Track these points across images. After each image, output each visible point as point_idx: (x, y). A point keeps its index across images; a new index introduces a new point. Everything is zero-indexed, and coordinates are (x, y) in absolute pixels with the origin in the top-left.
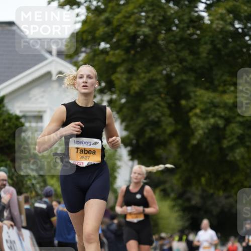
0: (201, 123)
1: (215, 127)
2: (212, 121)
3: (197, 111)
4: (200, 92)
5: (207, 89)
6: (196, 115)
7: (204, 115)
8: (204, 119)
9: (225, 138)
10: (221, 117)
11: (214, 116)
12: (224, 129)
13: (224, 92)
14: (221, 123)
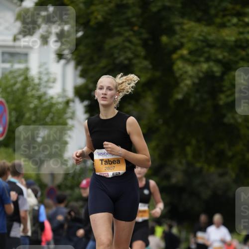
0: (189, 69)
1: (209, 76)
2: (205, 66)
3: (185, 52)
4: (189, 24)
5: (198, 20)
6: (182, 57)
7: (193, 58)
8: (194, 63)
9: (222, 92)
10: (218, 61)
11: (208, 60)
12: (221, 78)
13: (223, 26)
14: (217, 69)
